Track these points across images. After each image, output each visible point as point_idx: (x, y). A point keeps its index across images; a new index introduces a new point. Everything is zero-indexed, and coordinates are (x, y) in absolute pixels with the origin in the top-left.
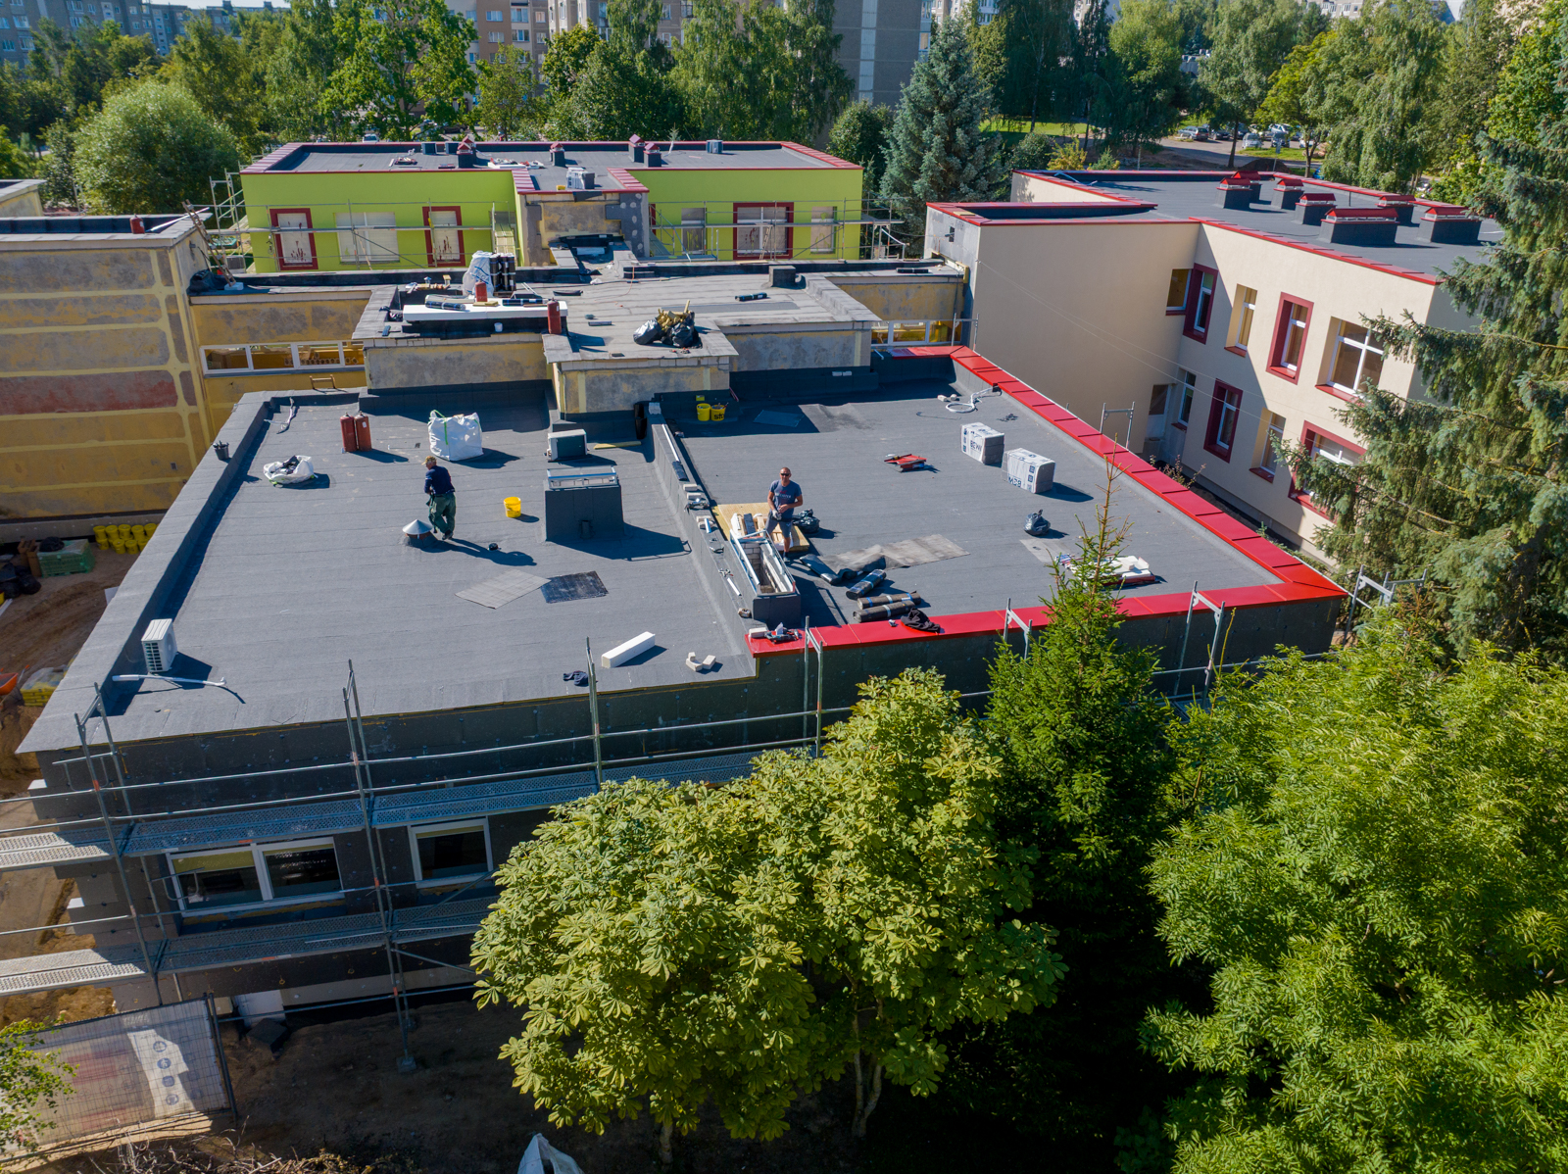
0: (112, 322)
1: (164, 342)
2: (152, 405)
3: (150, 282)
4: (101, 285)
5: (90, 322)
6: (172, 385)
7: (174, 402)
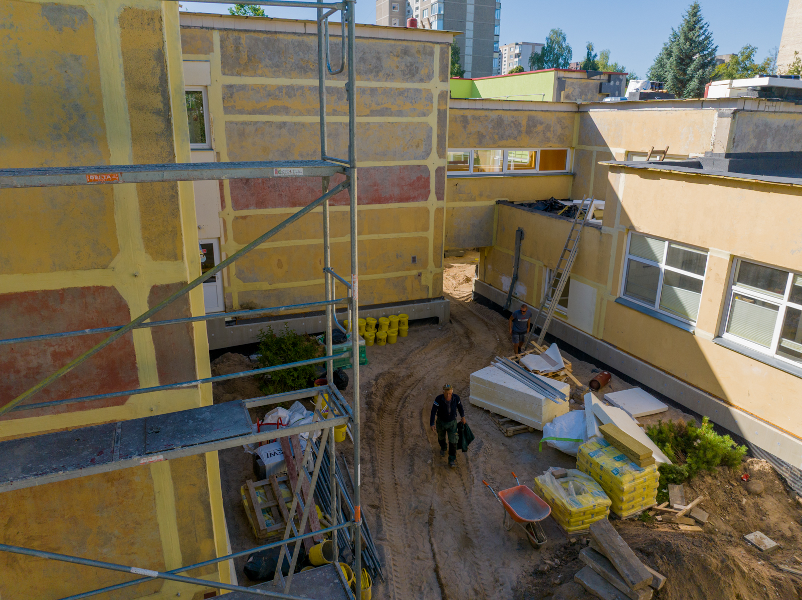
0: (391, 114)
1: (430, 137)
2: (407, 199)
3: (429, 77)
4: (389, 76)
5: (373, 113)
6: (427, 180)
7: (426, 197)
